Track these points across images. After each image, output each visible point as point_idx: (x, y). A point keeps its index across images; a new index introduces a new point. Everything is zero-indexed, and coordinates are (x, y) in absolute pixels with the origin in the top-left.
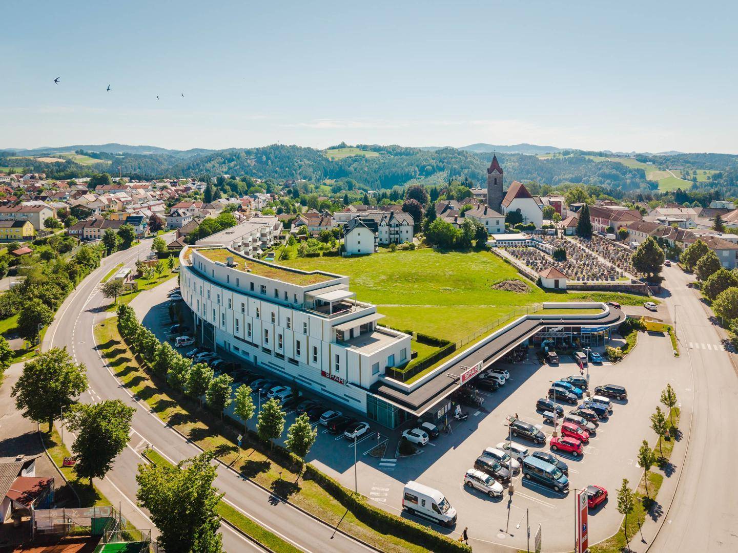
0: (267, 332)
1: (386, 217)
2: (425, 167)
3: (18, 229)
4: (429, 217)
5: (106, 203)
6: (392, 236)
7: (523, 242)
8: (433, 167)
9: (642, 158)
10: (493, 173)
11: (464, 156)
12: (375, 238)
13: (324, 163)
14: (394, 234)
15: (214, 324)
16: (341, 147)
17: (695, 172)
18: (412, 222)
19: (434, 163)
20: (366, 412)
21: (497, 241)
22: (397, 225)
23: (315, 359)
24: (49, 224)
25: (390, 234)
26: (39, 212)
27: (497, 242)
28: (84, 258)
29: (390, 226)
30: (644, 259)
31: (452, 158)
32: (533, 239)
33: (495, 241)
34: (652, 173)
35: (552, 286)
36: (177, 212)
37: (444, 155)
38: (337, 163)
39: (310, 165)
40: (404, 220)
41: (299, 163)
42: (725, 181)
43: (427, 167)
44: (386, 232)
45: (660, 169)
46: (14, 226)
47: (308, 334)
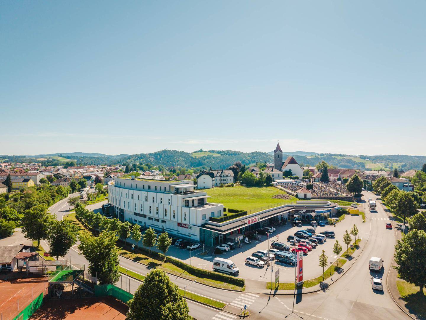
0: (150, 207)
1: (219, 172)
2: (246, 160)
3: (26, 183)
4: (242, 172)
5: (73, 173)
7: (291, 183)
8: (249, 161)
9: (363, 157)
10: (277, 152)
11: (266, 155)
12: (213, 181)
13: (191, 159)
14: (224, 181)
15: (124, 209)
16: (200, 152)
17: (392, 164)
18: (233, 175)
19: (249, 159)
20: (199, 240)
21: (277, 182)
22: (225, 176)
23: (174, 217)
24: (42, 181)
25: (221, 181)
26: (37, 176)
28: (60, 191)
29: (221, 176)
30: (352, 185)
31: (259, 156)
32: (296, 182)
33: (276, 182)
34: (368, 165)
35: (303, 197)
36: (110, 176)
37: (255, 155)
38: (198, 159)
39: (183, 160)
40: (229, 174)
41: (177, 159)
42: (408, 168)
43: (246, 161)
45: (373, 163)
46: (23, 181)
47: (170, 205)
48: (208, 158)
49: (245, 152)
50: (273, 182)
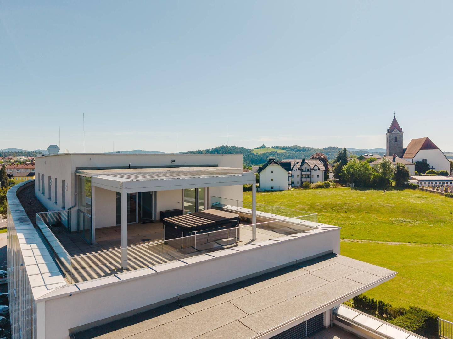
1: (297, 163)
4: (341, 161)
6: (303, 180)
10: (393, 132)
12: (289, 177)
13: (251, 156)
14: (306, 178)
16: (262, 148)
18: (322, 167)
22: (308, 170)
25: (302, 178)
27: (420, 182)
29: (301, 170)
33: (417, 181)
38: (259, 156)
40: (315, 165)
44: (298, 176)
48: (271, 154)
49: (316, 148)
50: (410, 181)
